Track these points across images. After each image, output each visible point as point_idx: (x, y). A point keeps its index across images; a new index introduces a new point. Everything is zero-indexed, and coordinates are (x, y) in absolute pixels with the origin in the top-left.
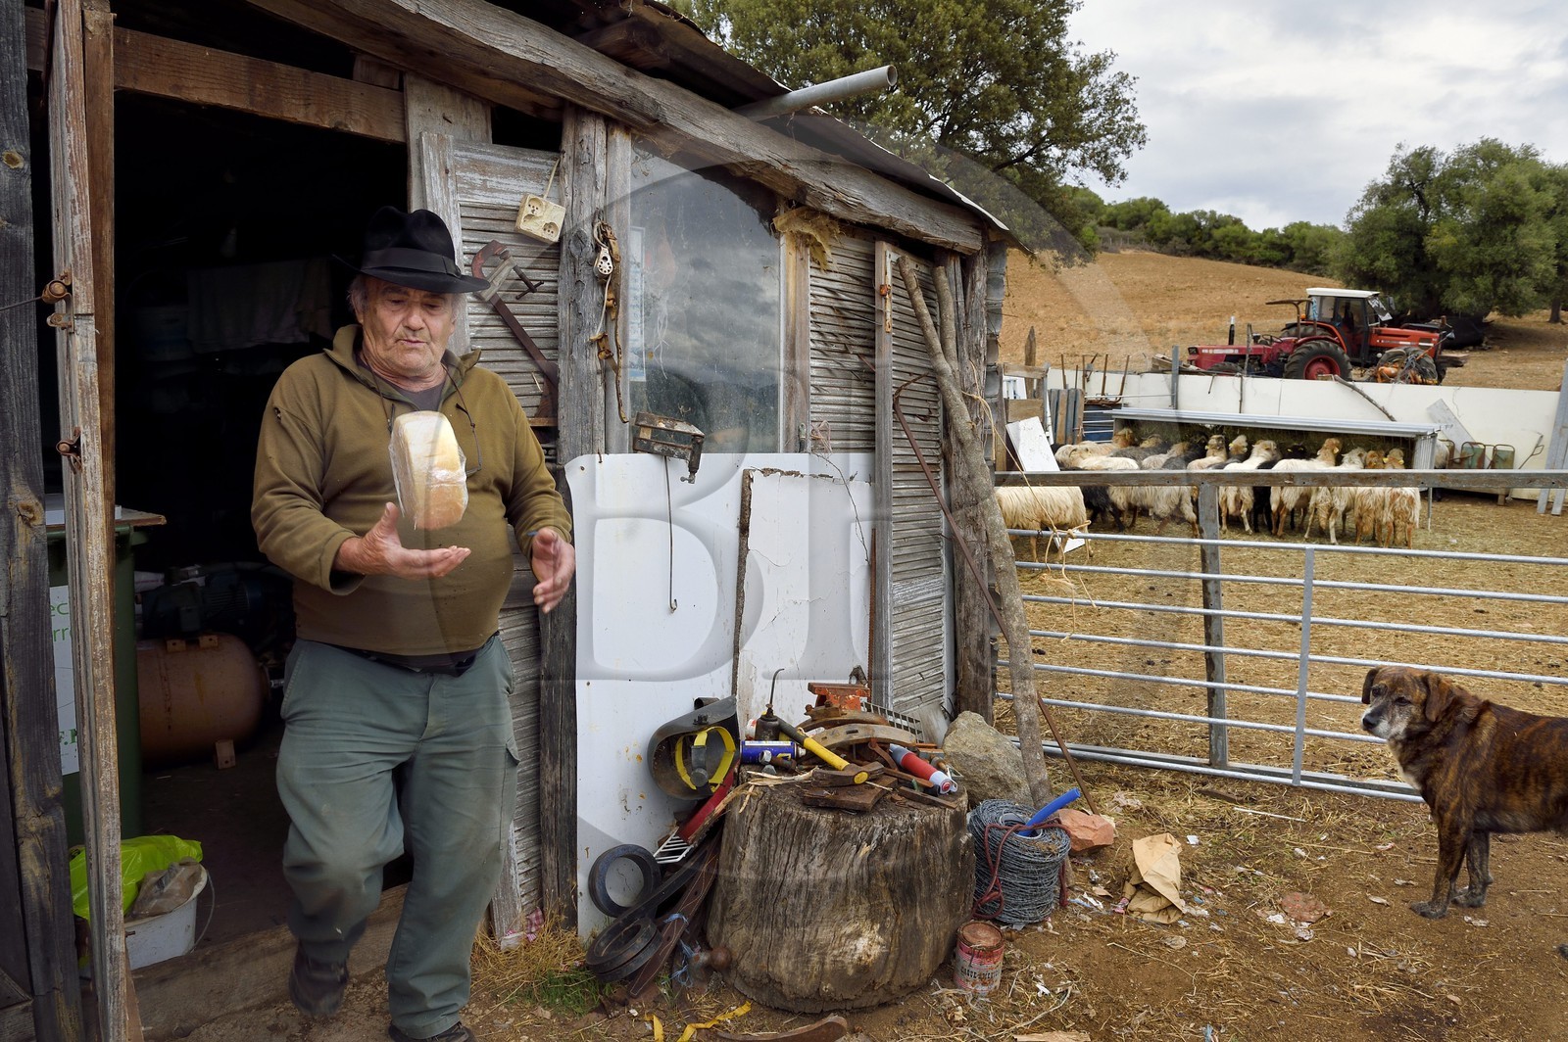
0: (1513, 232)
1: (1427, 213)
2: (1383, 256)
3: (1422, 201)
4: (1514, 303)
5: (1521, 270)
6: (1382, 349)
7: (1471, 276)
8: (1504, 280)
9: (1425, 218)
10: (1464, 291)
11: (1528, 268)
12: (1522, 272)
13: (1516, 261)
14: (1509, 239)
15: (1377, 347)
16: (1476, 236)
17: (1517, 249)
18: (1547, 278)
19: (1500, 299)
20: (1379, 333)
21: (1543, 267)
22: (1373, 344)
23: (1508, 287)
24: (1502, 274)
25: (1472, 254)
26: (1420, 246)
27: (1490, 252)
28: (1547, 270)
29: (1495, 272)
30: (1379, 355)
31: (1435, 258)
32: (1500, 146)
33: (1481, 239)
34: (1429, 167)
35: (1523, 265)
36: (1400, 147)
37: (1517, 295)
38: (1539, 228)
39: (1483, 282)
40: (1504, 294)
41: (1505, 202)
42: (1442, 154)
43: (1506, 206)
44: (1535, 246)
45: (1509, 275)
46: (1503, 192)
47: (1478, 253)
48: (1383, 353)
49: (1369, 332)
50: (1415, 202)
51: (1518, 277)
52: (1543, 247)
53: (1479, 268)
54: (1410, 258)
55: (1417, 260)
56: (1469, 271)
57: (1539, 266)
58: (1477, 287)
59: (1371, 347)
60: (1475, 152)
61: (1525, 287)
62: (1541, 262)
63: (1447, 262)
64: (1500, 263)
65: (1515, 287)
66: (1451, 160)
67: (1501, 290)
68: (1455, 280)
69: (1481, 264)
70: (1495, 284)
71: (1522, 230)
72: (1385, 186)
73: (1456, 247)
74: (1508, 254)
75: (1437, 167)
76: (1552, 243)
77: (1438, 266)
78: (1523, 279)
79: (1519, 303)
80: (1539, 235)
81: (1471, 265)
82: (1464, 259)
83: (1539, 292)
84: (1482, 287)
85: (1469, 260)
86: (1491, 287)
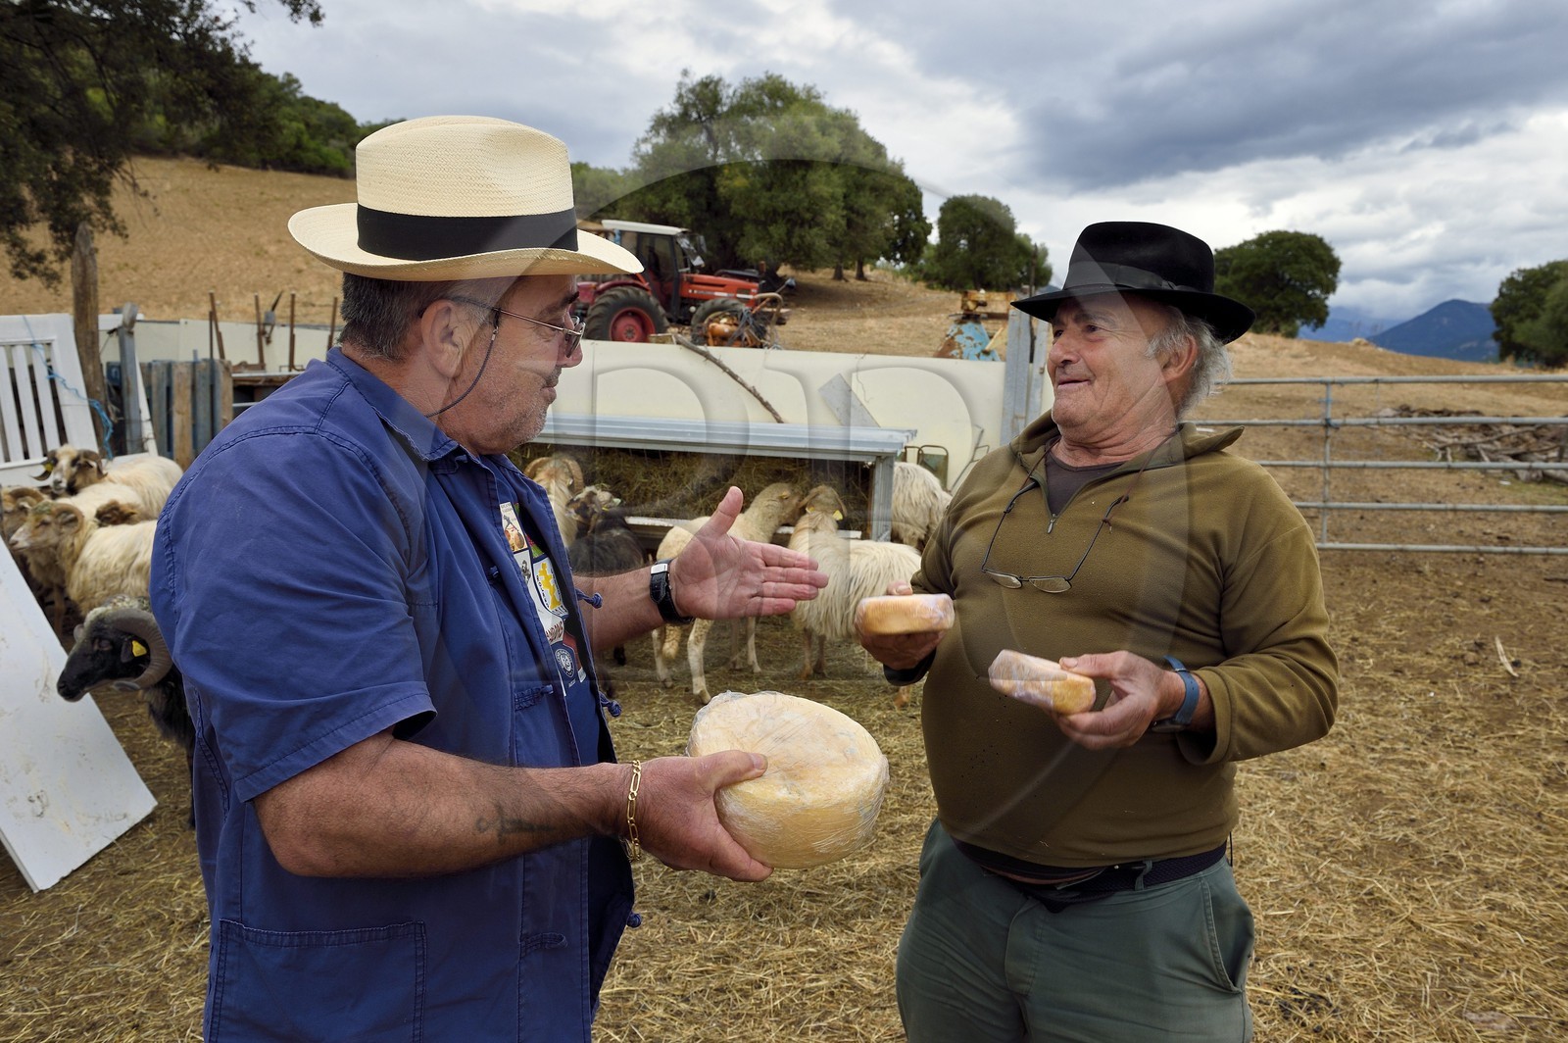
0: (804, 177)
1: (716, 151)
2: (675, 197)
3: (711, 138)
4: (808, 256)
5: (813, 219)
6: (696, 301)
7: (765, 225)
8: (797, 231)
9: (715, 156)
10: (758, 240)
11: (819, 219)
12: (813, 223)
13: (808, 210)
14: (801, 184)
15: (689, 299)
16: (768, 180)
17: (807, 195)
18: (837, 230)
19: (794, 251)
20: (691, 282)
21: (833, 217)
22: (685, 295)
23: (801, 237)
24: (795, 224)
25: (764, 199)
26: (712, 188)
27: (782, 199)
28: (837, 222)
29: (789, 221)
30: (693, 309)
31: (728, 202)
32: (784, 83)
33: (772, 184)
34: (716, 100)
35: (815, 214)
36: (685, 73)
37: (810, 247)
38: (828, 176)
39: (778, 231)
40: (799, 245)
41: (795, 144)
42: (729, 86)
43: (796, 149)
44: (826, 195)
45: (802, 225)
46: (793, 133)
47: (771, 199)
48: (697, 307)
49: (679, 280)
50: (703, 138)
51: (810, 227)
52: (833, 196)
53: (773, 216)
54: (703, 201)
55: (709, 204)
56: (763, 218)
57: (830, 217)
58: (771, 237)
59: (683, 298)
60: (761, 87)
61: (818, 240)
62: (831, 212)
63: (740, 207)
64: (793, 212)
65: (808, 239)
66: (738, 94)
67: (795, 241)
68: (749, 228)
69: (775, 212)
70: (789, 234)
71: (812, 176)
72: (673, 116)
73: (750, 191)
74: (801, 201)
75: (724, 100)
76: (840, 192)
77: (732, 211)
78: (815, 230)
79: (813, 256)
80: (828, 183)
81: (765, 212)
82: (758, 204)
83: (831, 244)
84: (776, 236)
85: (762, 206)
86: (785, 238)
